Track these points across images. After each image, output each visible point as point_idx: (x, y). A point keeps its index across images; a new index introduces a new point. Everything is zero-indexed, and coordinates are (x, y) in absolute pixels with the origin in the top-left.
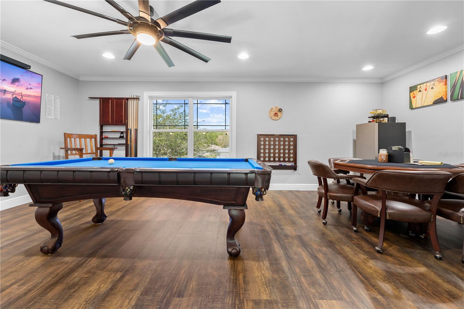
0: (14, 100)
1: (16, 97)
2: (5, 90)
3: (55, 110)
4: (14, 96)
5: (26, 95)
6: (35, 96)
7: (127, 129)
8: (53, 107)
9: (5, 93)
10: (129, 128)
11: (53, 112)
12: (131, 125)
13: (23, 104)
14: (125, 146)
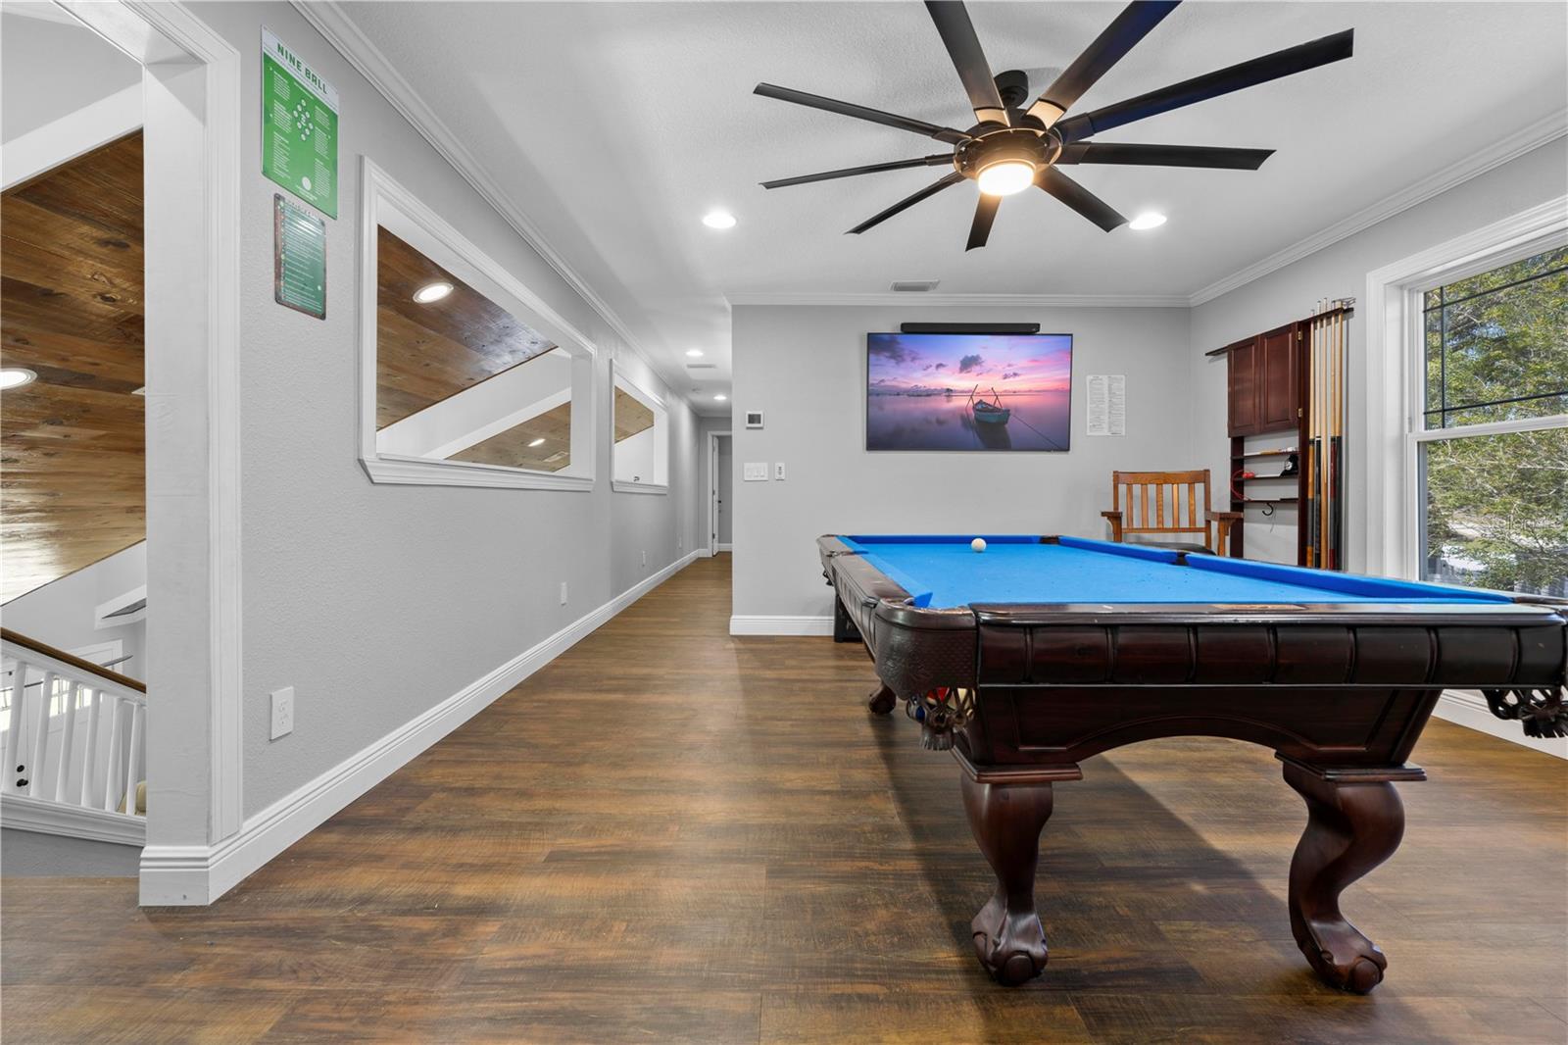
0: (978, 410)
1: (981, 402)
2: (948, 390)
3: (1110, 412)
4: (976, 400)
5: (1005, 391)
6: (1030, 391)
7: (1305, 442)
8: (1106, 406)
9: (949, 396)
10: (1311, 437)
11: (1105, 418)
12: (1321, 428)
13: (1004, 414)
14: (1296, 506)
